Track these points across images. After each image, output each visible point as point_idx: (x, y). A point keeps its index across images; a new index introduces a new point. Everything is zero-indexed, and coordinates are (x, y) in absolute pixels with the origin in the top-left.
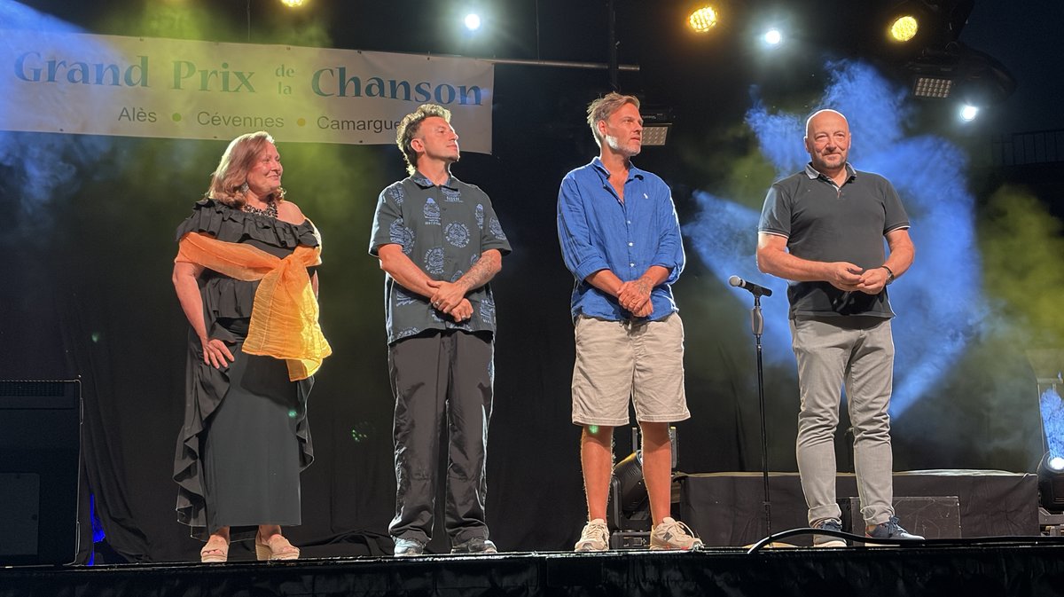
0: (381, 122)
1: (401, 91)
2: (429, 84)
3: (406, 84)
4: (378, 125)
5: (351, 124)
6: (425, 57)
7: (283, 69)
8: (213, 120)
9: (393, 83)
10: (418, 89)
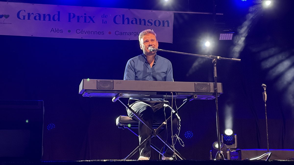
0: (136, 33)
1: (143, 22)
2: (152, 20)
3: (144, 20)
4: (135, 33)
5: (126, 33)
6: (151, 11)
7: (104, 15)
8: (81, 32)
9: (140, 20)
10: (148, 21)
